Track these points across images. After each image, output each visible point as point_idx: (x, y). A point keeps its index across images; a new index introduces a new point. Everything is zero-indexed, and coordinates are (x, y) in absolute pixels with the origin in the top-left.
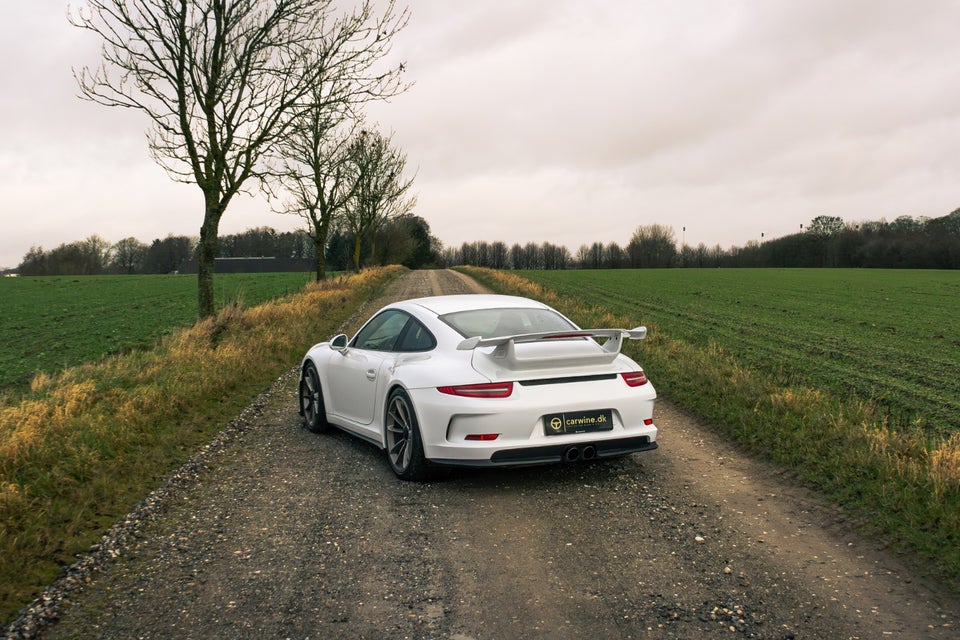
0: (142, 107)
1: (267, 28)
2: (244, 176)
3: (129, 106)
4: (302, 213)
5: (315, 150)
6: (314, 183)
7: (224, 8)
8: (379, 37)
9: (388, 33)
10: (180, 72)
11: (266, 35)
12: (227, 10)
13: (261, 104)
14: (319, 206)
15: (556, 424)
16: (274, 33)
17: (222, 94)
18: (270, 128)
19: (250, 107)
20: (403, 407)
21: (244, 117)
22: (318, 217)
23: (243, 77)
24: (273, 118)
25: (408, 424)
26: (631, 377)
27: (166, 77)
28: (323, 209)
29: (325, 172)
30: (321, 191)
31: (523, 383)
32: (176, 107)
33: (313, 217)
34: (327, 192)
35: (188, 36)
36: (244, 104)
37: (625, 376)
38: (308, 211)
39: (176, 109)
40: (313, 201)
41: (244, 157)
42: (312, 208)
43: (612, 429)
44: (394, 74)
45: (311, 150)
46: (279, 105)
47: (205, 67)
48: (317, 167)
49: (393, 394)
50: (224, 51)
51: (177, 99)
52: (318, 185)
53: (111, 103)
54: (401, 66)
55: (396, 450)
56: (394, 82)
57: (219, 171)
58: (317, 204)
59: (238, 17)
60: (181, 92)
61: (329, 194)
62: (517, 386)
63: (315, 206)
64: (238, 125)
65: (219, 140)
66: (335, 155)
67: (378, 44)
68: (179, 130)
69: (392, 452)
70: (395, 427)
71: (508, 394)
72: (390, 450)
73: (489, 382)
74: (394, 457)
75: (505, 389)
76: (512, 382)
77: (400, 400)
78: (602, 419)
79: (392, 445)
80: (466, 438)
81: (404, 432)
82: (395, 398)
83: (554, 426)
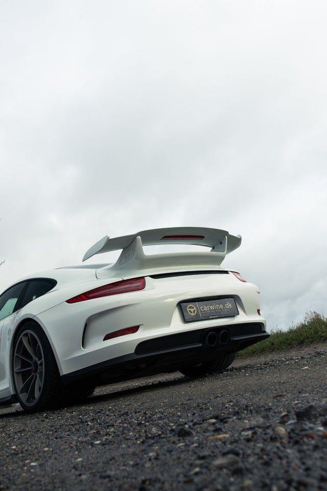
20: (33, 342)
31: (154, 277)
43: (238, 314)
55: (25, 389)
62: (148, 280)
69: (22, 392)
70: (22, 368)
71: (142, 287)
72: (19, 391)
73: (121, 280)
74: (23, 397)
75: (138, 284)
76: (143, 278)
77: (26, 335)
78: (229, 305)
79: (20, 386)
80: (104, 340)
81: (33, 368)
82: (21, 336)
83: (190, 312)
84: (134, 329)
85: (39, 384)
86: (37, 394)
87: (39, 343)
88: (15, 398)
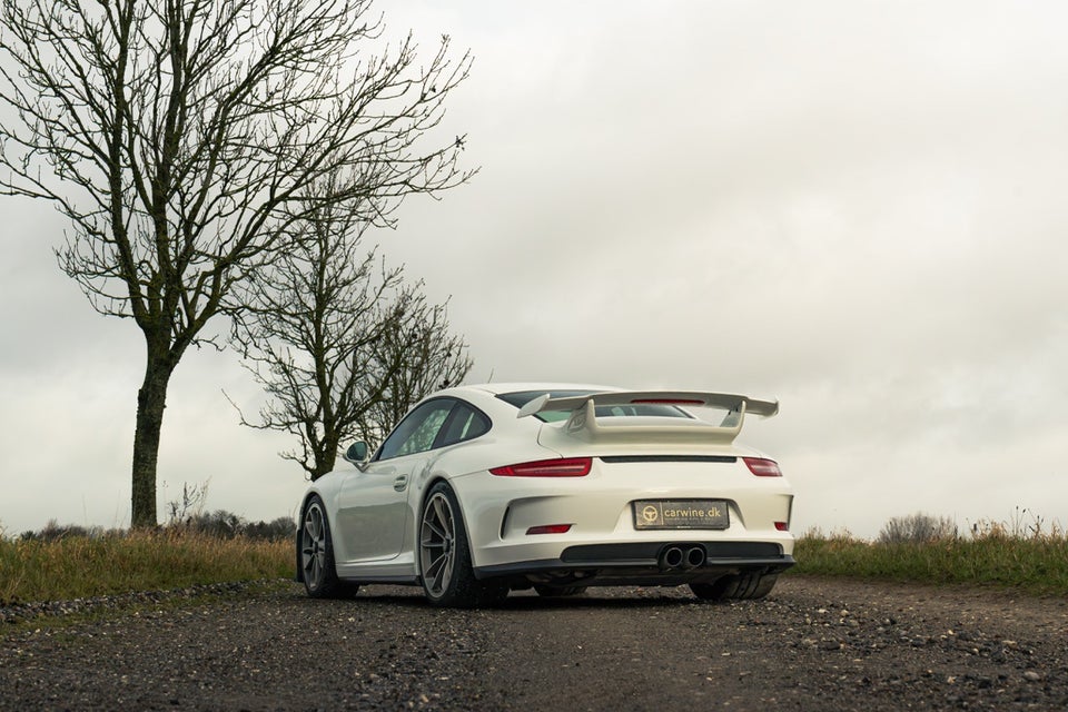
0: (55, 197)
1: (250, 82)
2: (210, 311)
3: (36, 195)
4: (294, 428)
5: (317, 324)
6: (314, 382)
7: (186, 52)
8: (424, 95)
9: (439, 90)
10: (115, 147)
11: (249, 91)
12: (190, 54)
13: (242, 189)
14: (322, 418)
15: (650, 514)
16: (261, 88)
17: (180, 180)
18: (251, 236)
19: (223, 194)
20: (444, 508)
21: (214, 210)
22: (321, 435)
23: (214, 154)
24: (257, 219)
25: (451, 532)
26: (758, 464)
27: (93, 158)
28: (328, 423)
29: (332, 361)
30: (325, 391)
31: (606, 459)
32: (107, 200)
33: (312, 436)
34: (336, 395)
35: (127, 97)
36: (214, 191)
37: (749, 461)
38: (303, 426)
39: (108, 204)
40: (312, 408)
41: (210, 281)
42: (310, 422)
43: (728, 526)
44: (448, 156)
45: (311, 326)
46: (267, 199)
47: (155, 138)
48: (318, 351)
49: (432, 491)
50: (183, 118)
51: (108, 189)
52: (321, 383)
53: (8, 190)
54: (458, 142)
55: (433, 572)
56: (447, 171)
57: (170, 301)
58: (318, 413)
59: (207, 65)
60: (115, 179)
61: (337, 398)
62: (597, 463)
63: (316, 418)
64: (204, 223)
65: (171, 252)
66: (351, 331)
67: (421, 107)
68: (110, 236)
69: (428, 575)
70: (432, 542)
71: (585, 472)
72: (424, 575)
73: (560, 457)
74: (430, 582)
75: (581, 466)
76: (591, 458)
77: (439, 498)
78: (715, 513)
79: (428, 566)
80: (527, 533)
81: (444, 545)
82: (433, 499)
83: (648, 516)
84: (564, 528)
85: (448, 572)
86: (445, 584)
87: (452, 518)
88: (420, 581)
